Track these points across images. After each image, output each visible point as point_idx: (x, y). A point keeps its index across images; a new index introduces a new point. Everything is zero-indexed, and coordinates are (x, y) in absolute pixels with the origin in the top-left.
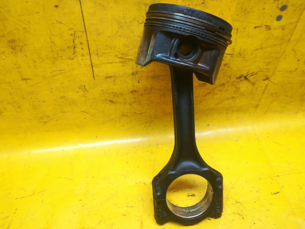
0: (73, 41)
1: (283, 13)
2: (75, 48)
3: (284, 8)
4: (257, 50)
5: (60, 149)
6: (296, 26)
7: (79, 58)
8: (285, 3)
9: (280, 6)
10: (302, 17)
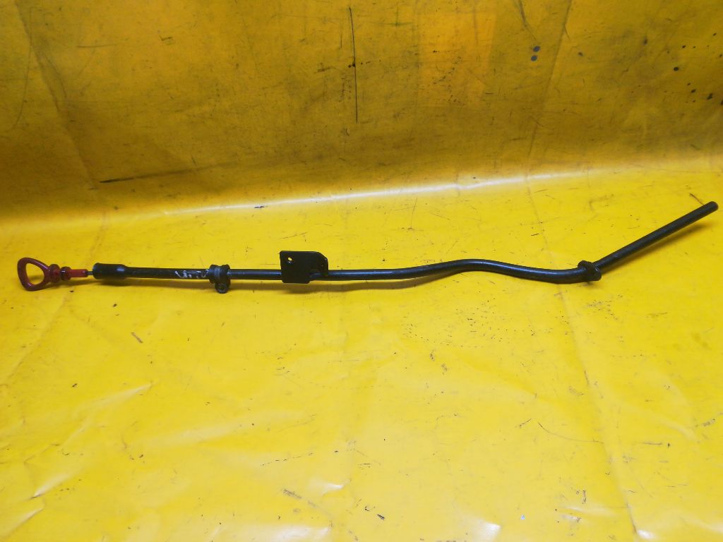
0: (343, 85)
1: (537, 54)
2: (343, 91)
3: (537, 49)
4: (516, 89)
5: (314, 200)
6: (553, 66)
7: (346, 100)
8: (537, 45)
9: (533, 47)
10: (558, 56)
